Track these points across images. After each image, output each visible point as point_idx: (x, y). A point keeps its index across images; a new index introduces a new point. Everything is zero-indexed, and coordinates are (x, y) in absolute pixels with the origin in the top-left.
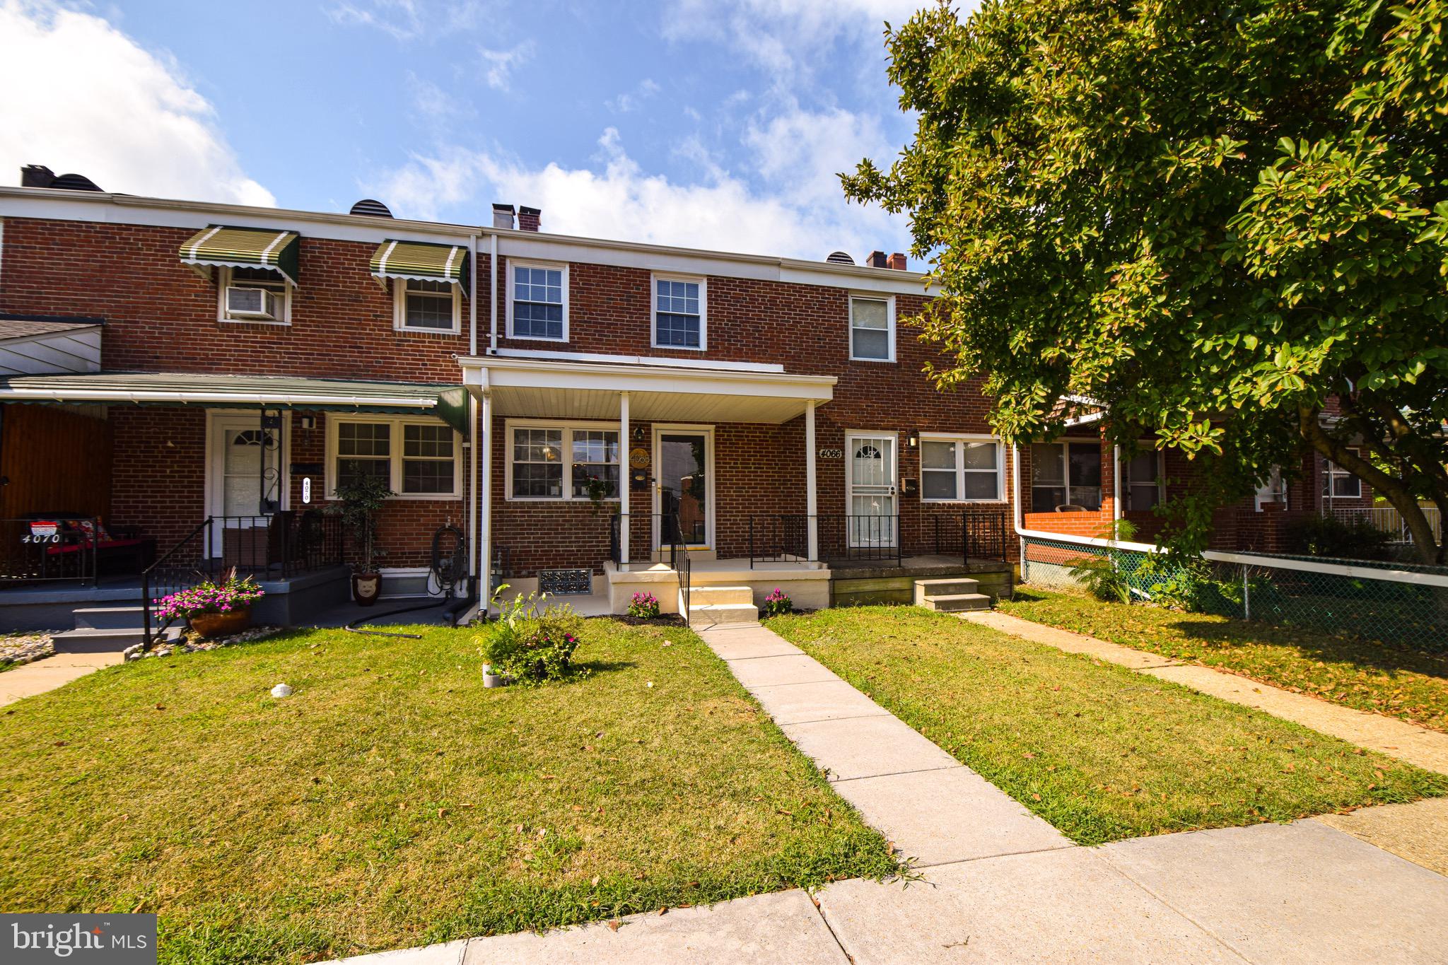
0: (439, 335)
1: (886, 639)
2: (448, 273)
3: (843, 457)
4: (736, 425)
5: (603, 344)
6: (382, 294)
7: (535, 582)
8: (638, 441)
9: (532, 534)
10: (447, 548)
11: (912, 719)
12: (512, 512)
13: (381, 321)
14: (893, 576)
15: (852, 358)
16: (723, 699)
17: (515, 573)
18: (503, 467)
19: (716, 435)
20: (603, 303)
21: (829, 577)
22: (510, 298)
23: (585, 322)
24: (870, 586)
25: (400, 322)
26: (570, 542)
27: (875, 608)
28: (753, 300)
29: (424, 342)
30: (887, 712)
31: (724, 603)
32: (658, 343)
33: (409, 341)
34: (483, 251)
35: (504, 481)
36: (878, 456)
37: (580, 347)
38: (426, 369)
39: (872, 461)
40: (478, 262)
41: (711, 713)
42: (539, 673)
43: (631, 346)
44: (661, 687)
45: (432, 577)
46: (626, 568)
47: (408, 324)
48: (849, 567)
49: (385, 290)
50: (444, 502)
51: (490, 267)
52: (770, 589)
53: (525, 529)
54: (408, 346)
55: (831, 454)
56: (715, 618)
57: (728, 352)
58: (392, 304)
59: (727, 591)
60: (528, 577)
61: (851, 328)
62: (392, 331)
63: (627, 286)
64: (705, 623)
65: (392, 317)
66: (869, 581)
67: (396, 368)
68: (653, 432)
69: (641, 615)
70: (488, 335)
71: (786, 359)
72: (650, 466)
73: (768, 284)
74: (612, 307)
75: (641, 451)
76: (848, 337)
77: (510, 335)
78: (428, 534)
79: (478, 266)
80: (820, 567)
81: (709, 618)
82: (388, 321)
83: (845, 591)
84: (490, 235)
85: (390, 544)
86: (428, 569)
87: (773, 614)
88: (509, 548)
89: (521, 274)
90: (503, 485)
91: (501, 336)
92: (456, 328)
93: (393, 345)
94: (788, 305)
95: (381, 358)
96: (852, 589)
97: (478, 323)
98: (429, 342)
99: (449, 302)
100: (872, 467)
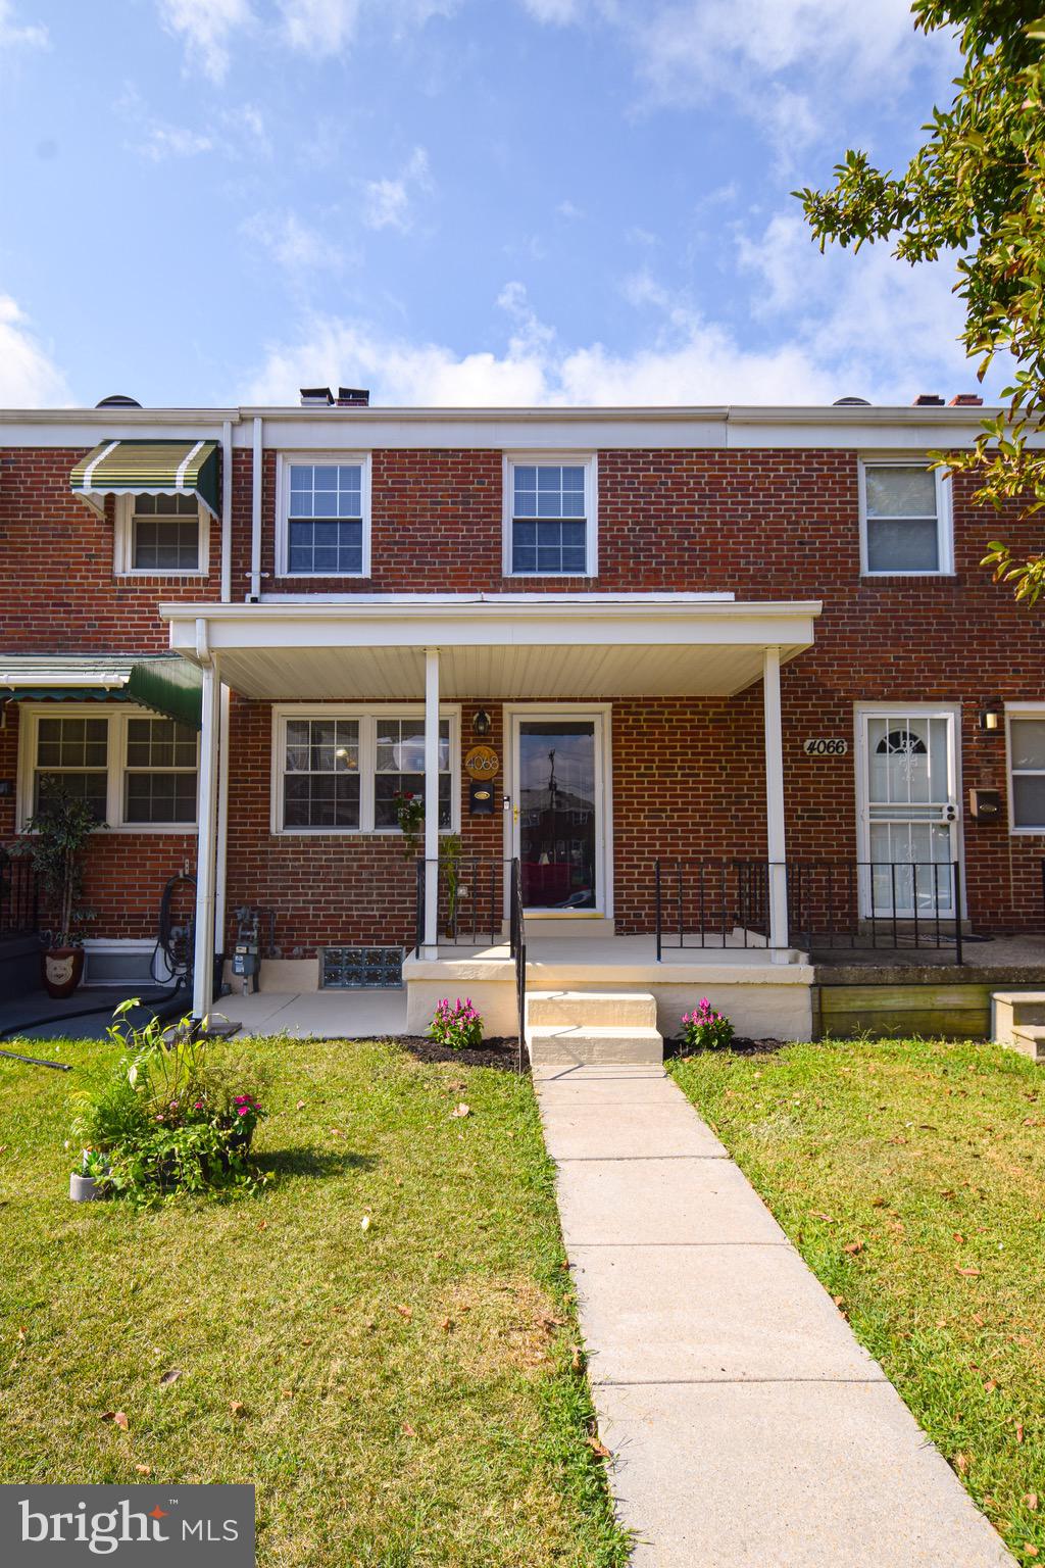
0: (177, 579)
1: (913, 1134)
2: (180, 480)
3: (851, 754)
4: (649, 701)
5: (425, 577)
6: (99, 523)
7: (312, 968)
8: (480, 734)
9: (311, 887)
10: (183, 909)
11: (937, 1413)
12: (281, 852)
13: (96, 563)
14: (945, 982)
15: (865, 572)
16: (500, 1279)
17: (284, 950)
18: (269, 782)
19: (614, 720)
20: (424, 510)
21: (810, 979)
22: (283, 514)
23: (396, 543)
24: (896, 1000)
25: (123, 564)
26: (369, 902)
27: (907, 1045)
28: (678, 484)
29: (156, 591)
30: (874, 1370)
31: (602, 1022)
32: (515, 570)
33: (135, 591)
34: (240, 445)
35: (269, 803)
36: (920, 749)
37: (387, 584)
38: (157, 632)
39: (909, 758)
40: (234, 462)
41: (450, 1327)
42: (162, 1177)
43: (470, 577)
44: (385, 1231)
45: (161, 952)
46: (430, 954)
47: (137, 565)
48: (852, 961)
49: (102, 517)
50: (180, 837)
51: (251, 469)
52: (693, 999)
53: (300, 880)
54: (133, 598)
55: (827, 747)
56: (579, 1053)
57: (635, 576)
58: (113, 537)
59: (607, 1003)
60: (303, 958)
61: (864, 517)
62: (111, 577)
63: (463, 479)
64: (560, 1062)
65: (112, 557)
66: (895, 989)
67: (115, 633)
68: (506, 717)
69: (447, 1041)
70: (248, 575)
71: (739, 583)
72: (500, 774)
73: (705, 454)
74: (439, 516)
75: (484, 751)
76: (857, 536)
77: (282, 572)
78: (157, 887)
79: (234, 469)
80: (795, 961)
81: (569, 1053)
82: (105, 564)
83: (843, 1007)
84: (253, 419)
85: (102, 901)
86: (154, 942)
87: (694, 1050)
88: (272, 910)
89: (299, 476)
90: (269, 810)
91: (267, 575)
92: (203, 568)
93: (112, 598)
94: (743, 487)
95: (96, 619)
96: (858, 1004)
97: (233, 557)
98: (163, 591)
99: (192, 530)
100: (908, 769)
